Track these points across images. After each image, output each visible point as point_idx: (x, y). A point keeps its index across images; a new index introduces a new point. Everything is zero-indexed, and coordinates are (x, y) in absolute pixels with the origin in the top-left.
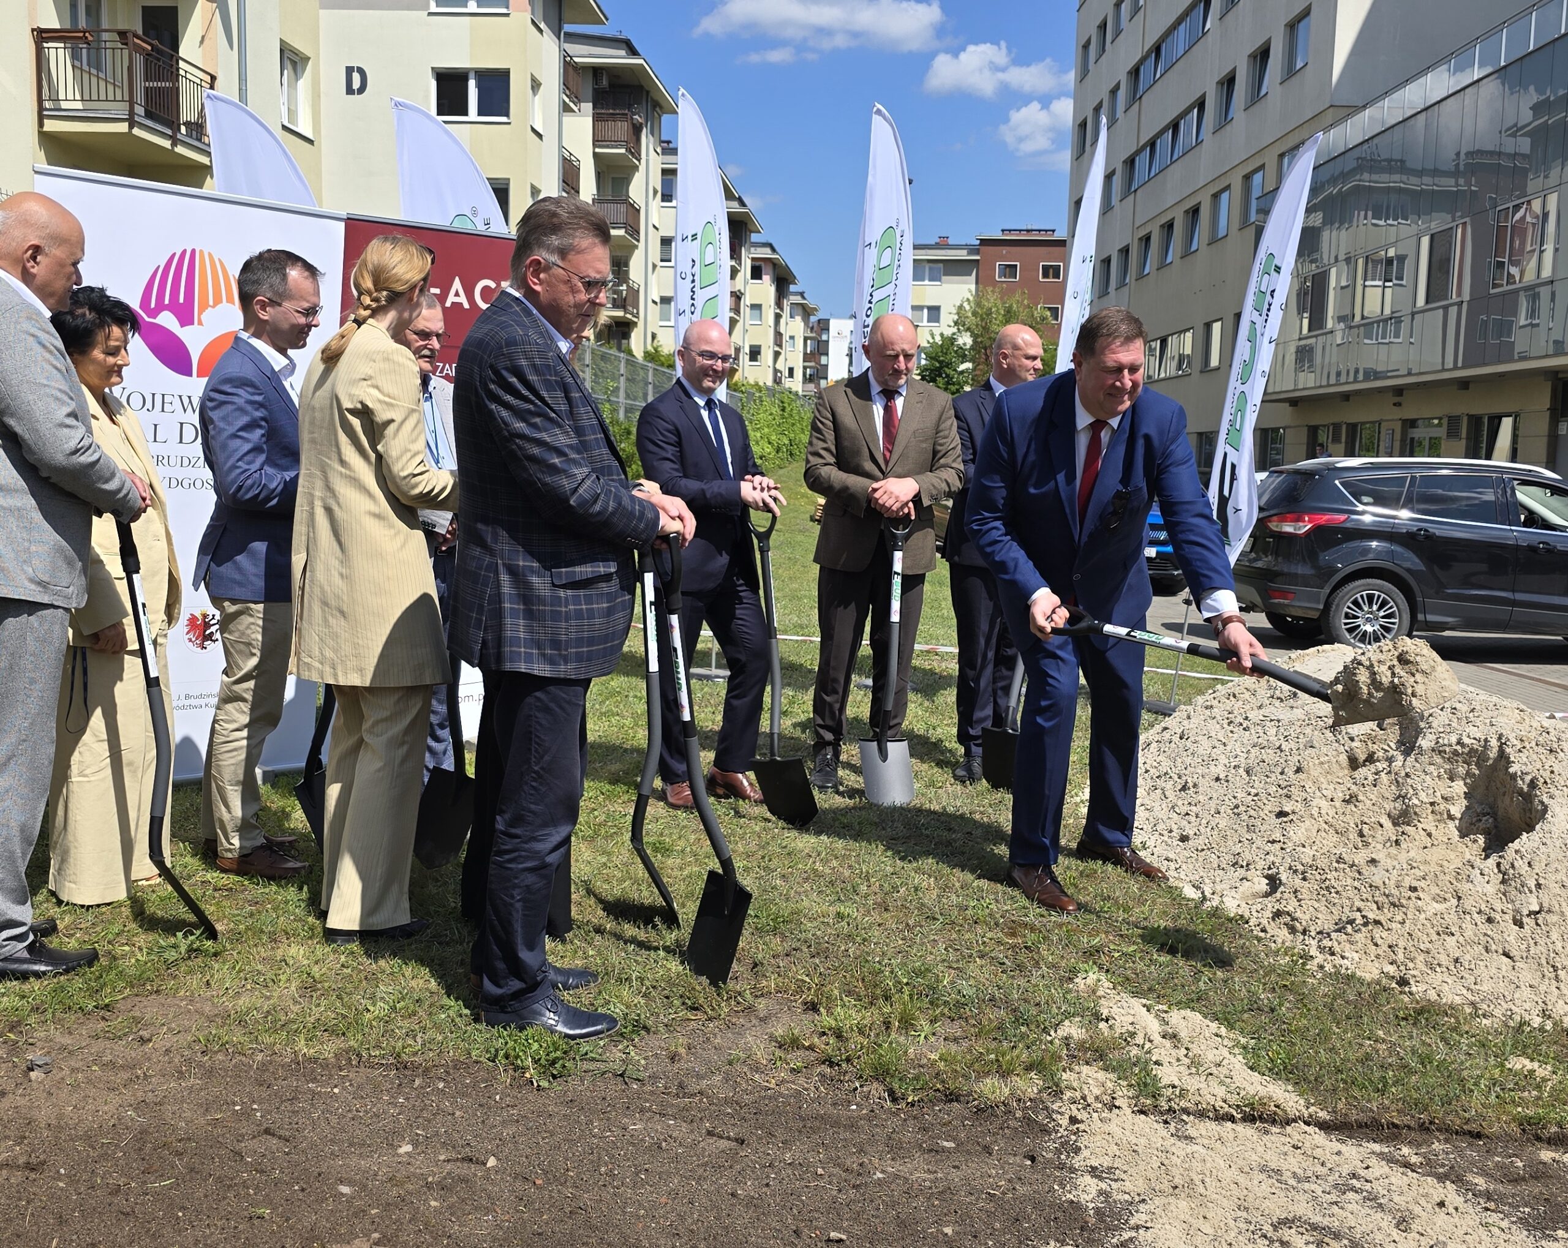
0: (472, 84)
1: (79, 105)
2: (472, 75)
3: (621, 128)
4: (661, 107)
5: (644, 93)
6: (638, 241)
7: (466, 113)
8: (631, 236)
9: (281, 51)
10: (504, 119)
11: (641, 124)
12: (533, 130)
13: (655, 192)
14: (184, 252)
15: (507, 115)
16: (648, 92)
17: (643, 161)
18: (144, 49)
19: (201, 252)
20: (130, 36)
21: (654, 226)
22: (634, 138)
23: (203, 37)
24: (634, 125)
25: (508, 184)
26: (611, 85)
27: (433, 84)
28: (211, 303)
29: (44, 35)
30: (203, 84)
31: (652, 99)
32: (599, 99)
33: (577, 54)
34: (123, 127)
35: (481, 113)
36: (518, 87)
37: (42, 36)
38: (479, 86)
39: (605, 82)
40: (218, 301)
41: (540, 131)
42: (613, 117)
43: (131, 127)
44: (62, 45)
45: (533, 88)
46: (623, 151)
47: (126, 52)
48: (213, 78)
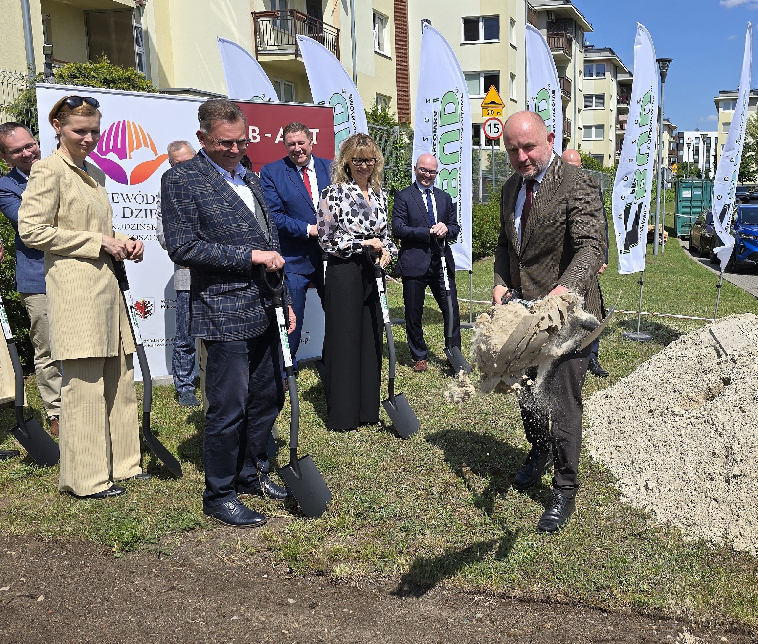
0: (481, 24)
1: (276, 48)
2: (481, 19)
3: (561, 41)
4: (583, 29)
5: (574, 22)
6: (571, 98)
7: (479, 39)
8: (566, 95)
9: (374, 15)
10: (497, 41)
11: (571, 38)
12: (511, 45)
13: (580, 72)
14: (119, 122)
15: (498, 38)
16: (575, 21)
17: (573, 57)
18: (302, 18)
19: (128, 122)
20: (295, 12)
21: (579, 90)
22: (568, 46)
23: (333, 11)
24: (567, 39)
25: (499, 73)
26: (556, 19)
27: (463, 25)
28: (135, 147)
29: (257, 15)
30: (333, 34)
31: (578, 24)
32: (550, 27)
33: (535, 4)
34: (293, 57)
35: (485, 39)
36: (503, 23)
37: (256, 16)
38: (485, 25)
39: (553, 18)
40: (139, 146)
41: (515, 45)
42: (557, 35)
43: (296, 57)
44: (265, 19)
45: (511, 23)
46: (562, 52)
47: (293, 21)
48: (338, 30)
